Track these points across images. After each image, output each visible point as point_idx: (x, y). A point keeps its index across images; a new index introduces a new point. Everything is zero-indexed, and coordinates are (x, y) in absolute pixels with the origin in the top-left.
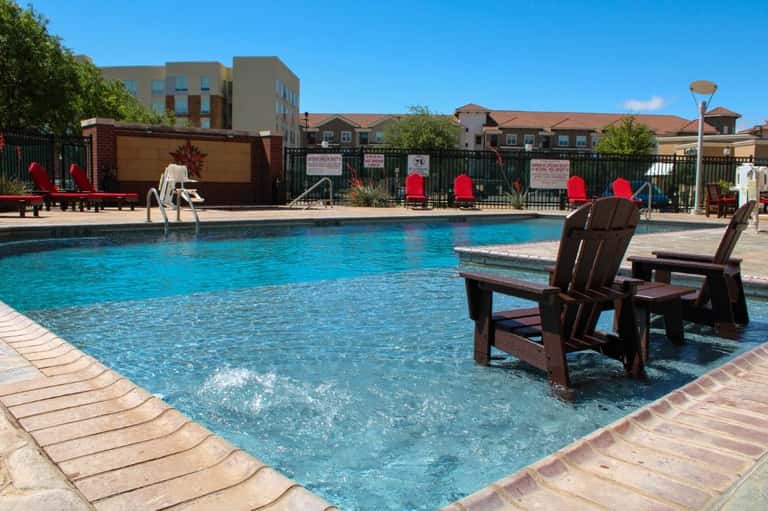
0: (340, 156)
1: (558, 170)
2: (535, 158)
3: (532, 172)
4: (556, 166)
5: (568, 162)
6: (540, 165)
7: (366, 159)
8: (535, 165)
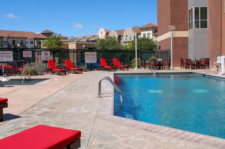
0: (11, 52)
1: (93, 56)
2: (86, 52)
3: (85, 57)
4: (92, 54)
5: (96, 53)
6: (88, 54)
7: (23, 53)
8: (86, 54)
